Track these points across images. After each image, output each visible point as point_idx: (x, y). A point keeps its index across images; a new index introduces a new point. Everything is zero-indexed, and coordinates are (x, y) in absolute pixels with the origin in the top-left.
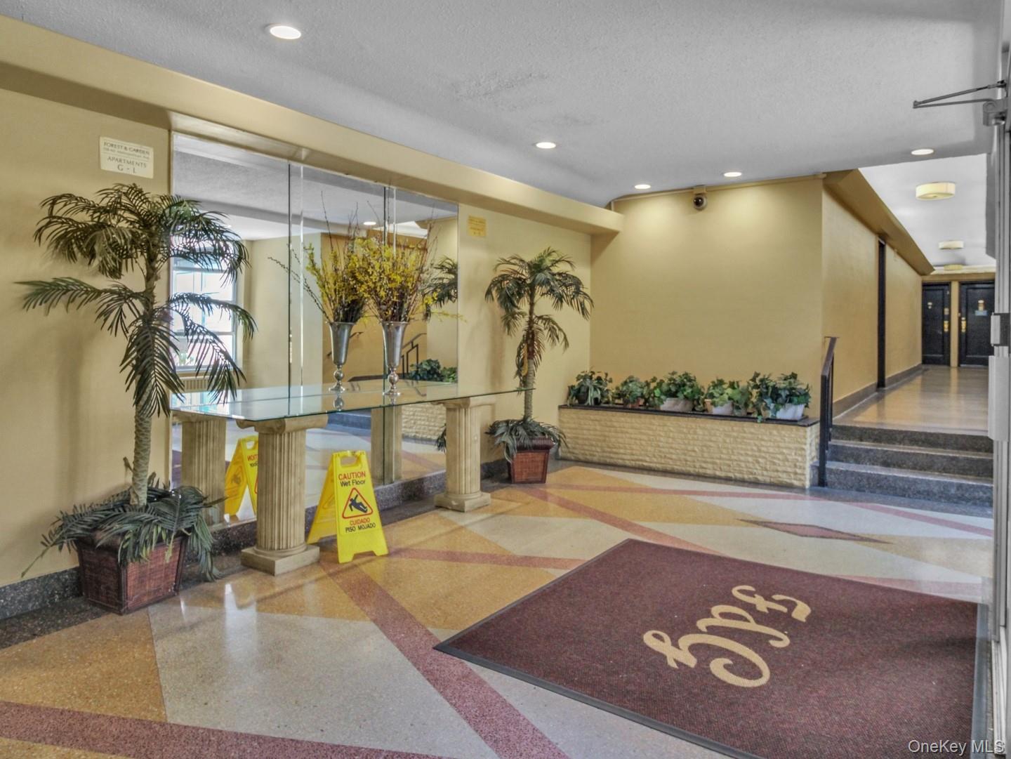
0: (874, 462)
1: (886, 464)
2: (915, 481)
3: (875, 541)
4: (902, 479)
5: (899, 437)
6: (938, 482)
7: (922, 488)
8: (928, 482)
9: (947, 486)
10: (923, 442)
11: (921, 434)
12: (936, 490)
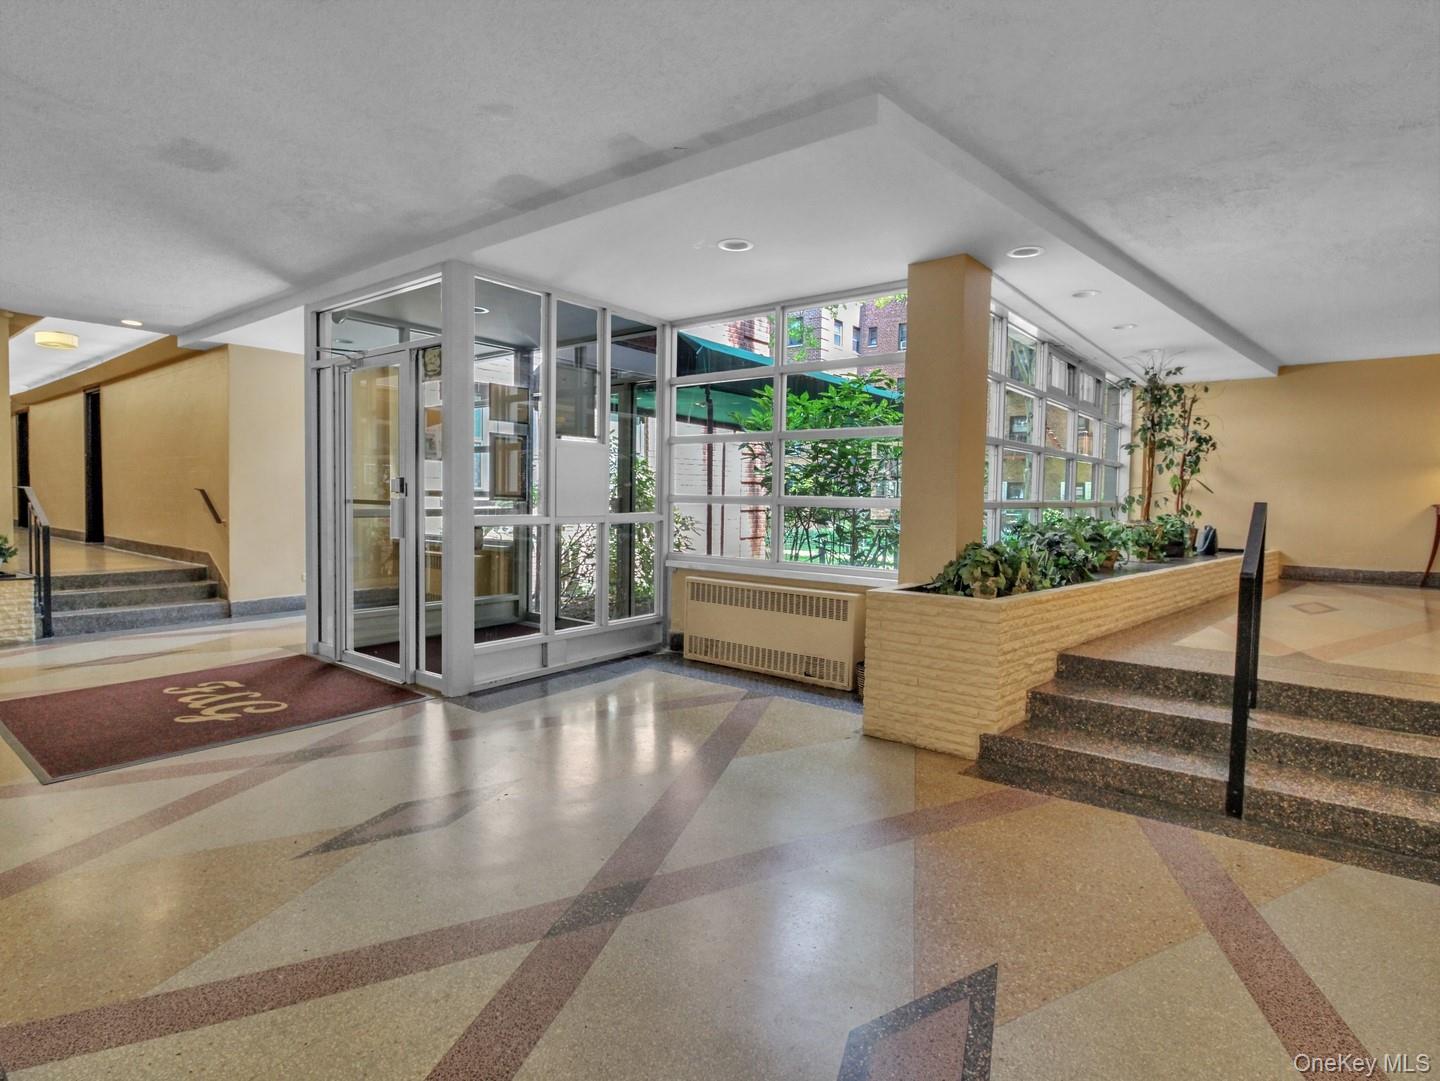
0: (90, 605)
1: (102, 605)
2: (142, 613)
3: (181, 651)
4: (130, 613)
5: (102, 581)
6: (162, 610)
7: (147, 617)
8: (153, 612)
9: (169, 611)
10: (126, 582)
11: (123, 575)
12: (160, 616)
